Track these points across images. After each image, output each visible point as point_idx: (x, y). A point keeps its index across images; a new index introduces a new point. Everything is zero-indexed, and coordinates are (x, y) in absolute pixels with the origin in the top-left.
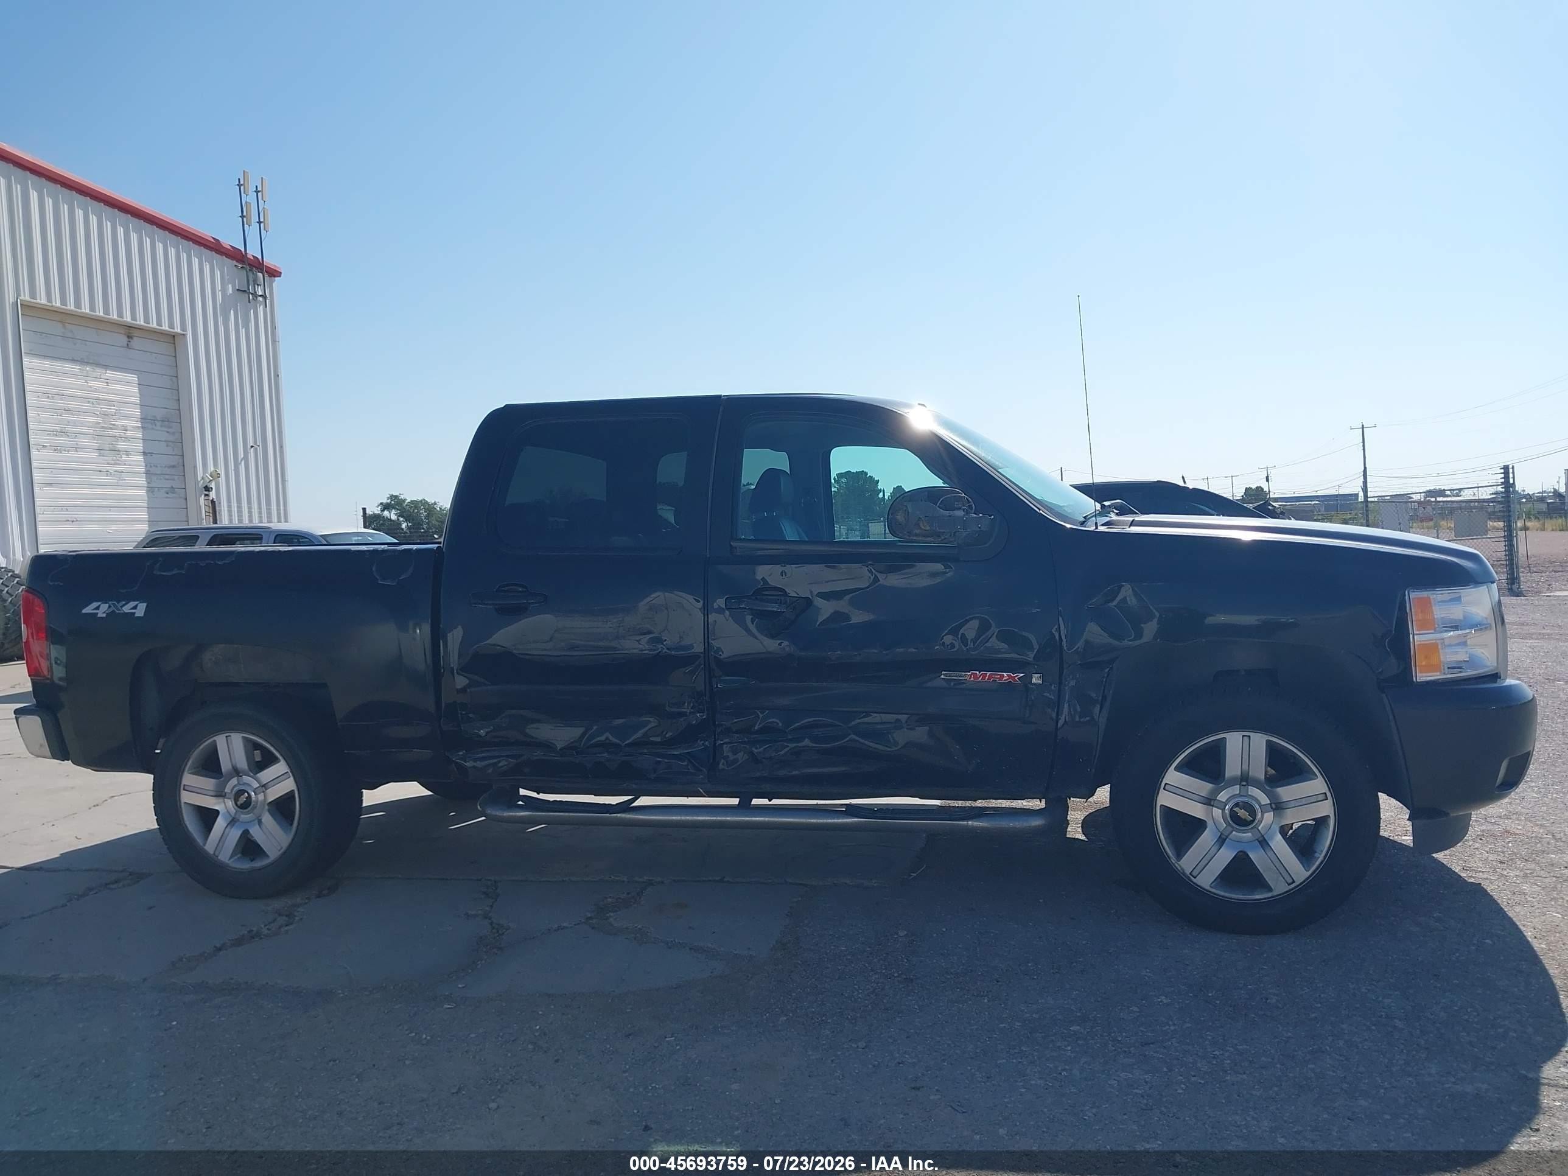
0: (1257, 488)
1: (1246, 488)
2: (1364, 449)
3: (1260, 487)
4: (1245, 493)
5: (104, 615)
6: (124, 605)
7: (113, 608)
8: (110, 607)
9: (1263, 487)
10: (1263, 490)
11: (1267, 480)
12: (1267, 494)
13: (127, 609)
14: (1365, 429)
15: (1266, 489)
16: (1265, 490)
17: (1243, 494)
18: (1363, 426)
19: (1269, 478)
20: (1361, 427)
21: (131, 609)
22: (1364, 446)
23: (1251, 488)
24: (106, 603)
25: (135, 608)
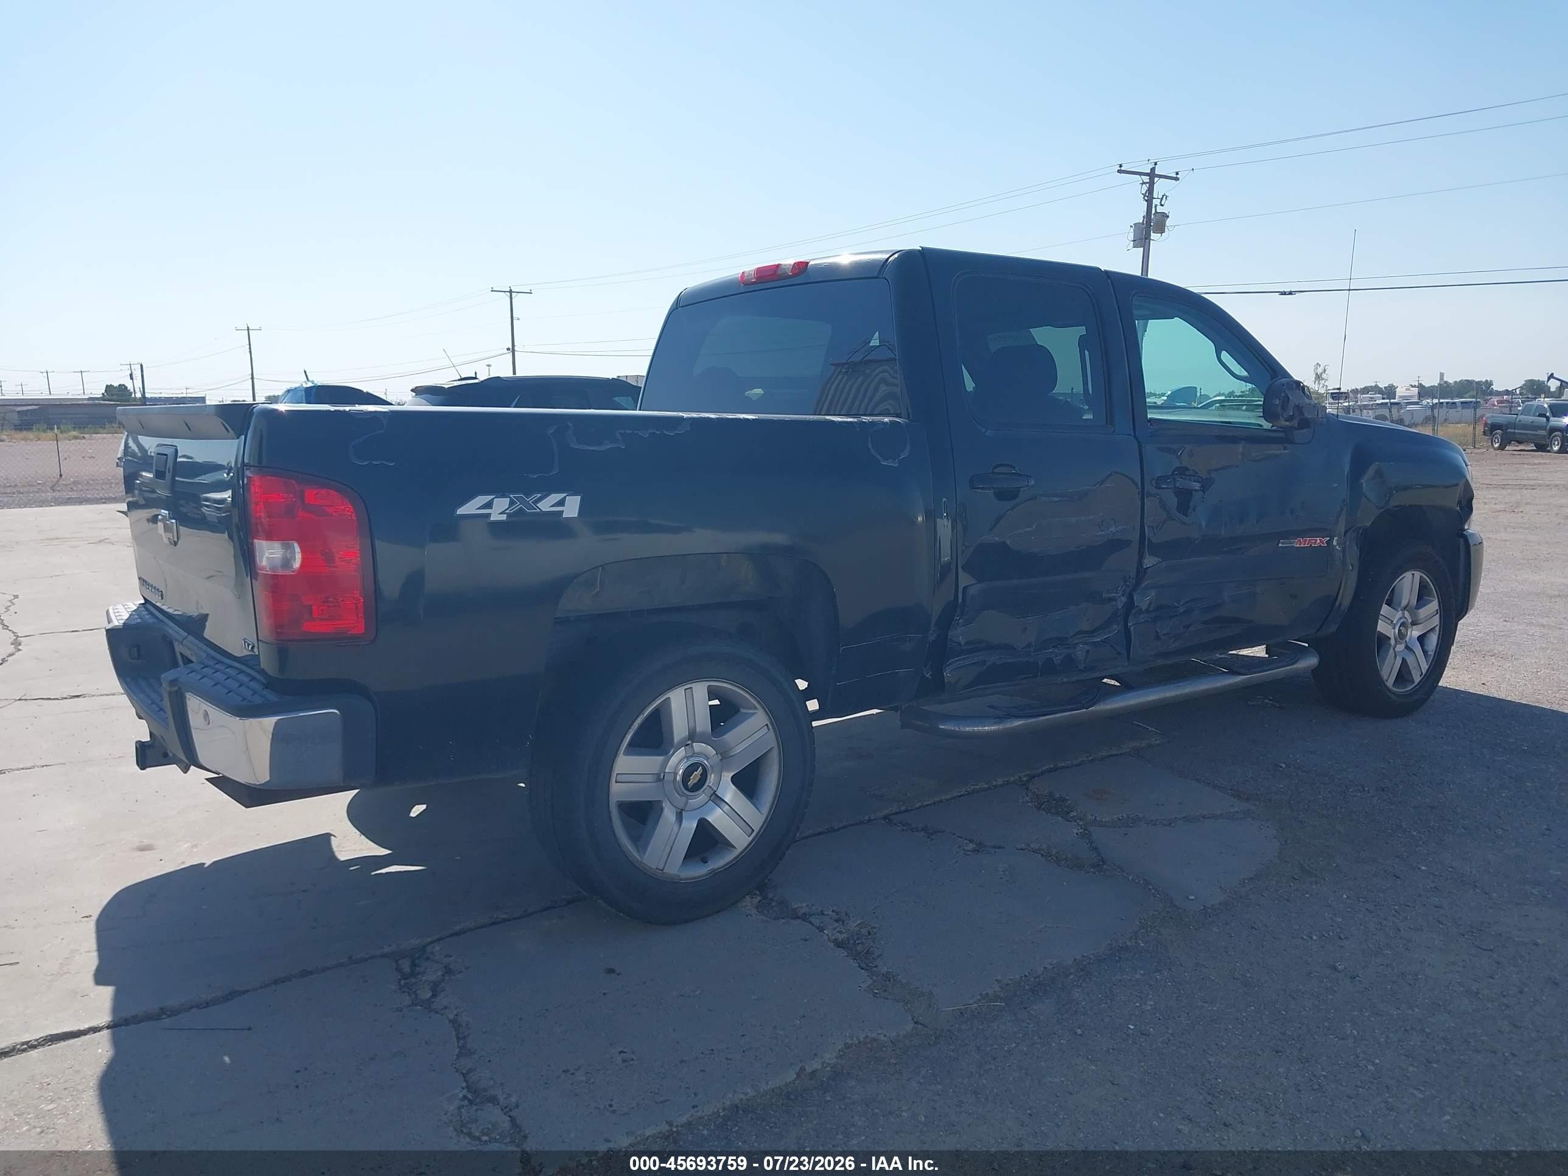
0: (120, 385)
1: (107, 386)
2: (250, 352)
3: (124, 385)
4: (106, 391)
5: (504, 517)
6: (540, 499)
7: (518, 506)
8: (512, 503)
9: (126, 385)
10: (127, 388)
11: (132, 378)
12: (131, 393)
13: (546, 505)
14: (250, 331)
15: (130, 387)
16: (128, 389)
17: (103, 392)
18: (248, 327)
19: (134, 376)
20: (246, 328)
21: (552, 506)
22: (250, 348)
23: (113, 386)
24: (503, 496)
25: (561, 503)
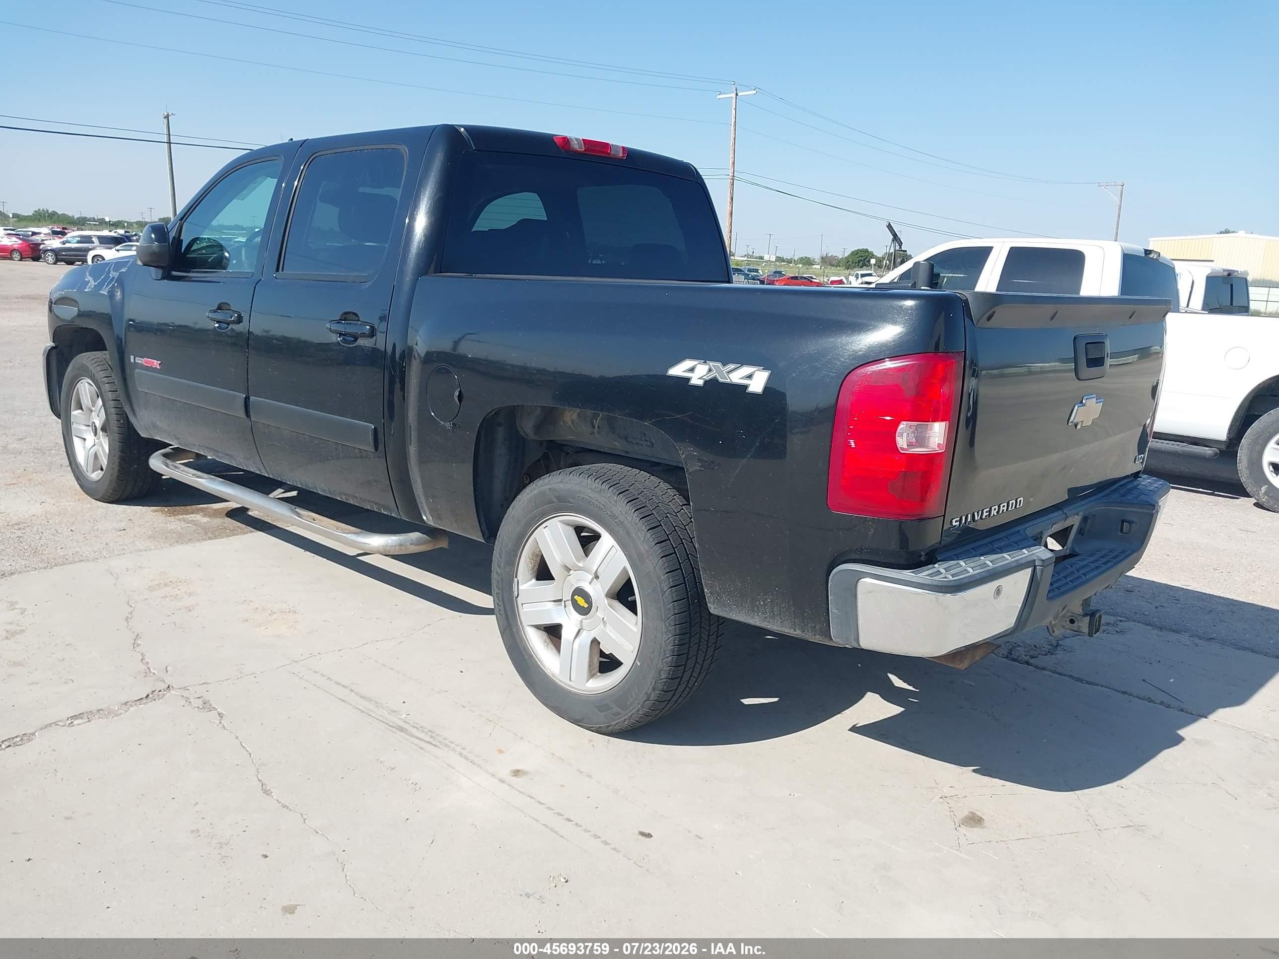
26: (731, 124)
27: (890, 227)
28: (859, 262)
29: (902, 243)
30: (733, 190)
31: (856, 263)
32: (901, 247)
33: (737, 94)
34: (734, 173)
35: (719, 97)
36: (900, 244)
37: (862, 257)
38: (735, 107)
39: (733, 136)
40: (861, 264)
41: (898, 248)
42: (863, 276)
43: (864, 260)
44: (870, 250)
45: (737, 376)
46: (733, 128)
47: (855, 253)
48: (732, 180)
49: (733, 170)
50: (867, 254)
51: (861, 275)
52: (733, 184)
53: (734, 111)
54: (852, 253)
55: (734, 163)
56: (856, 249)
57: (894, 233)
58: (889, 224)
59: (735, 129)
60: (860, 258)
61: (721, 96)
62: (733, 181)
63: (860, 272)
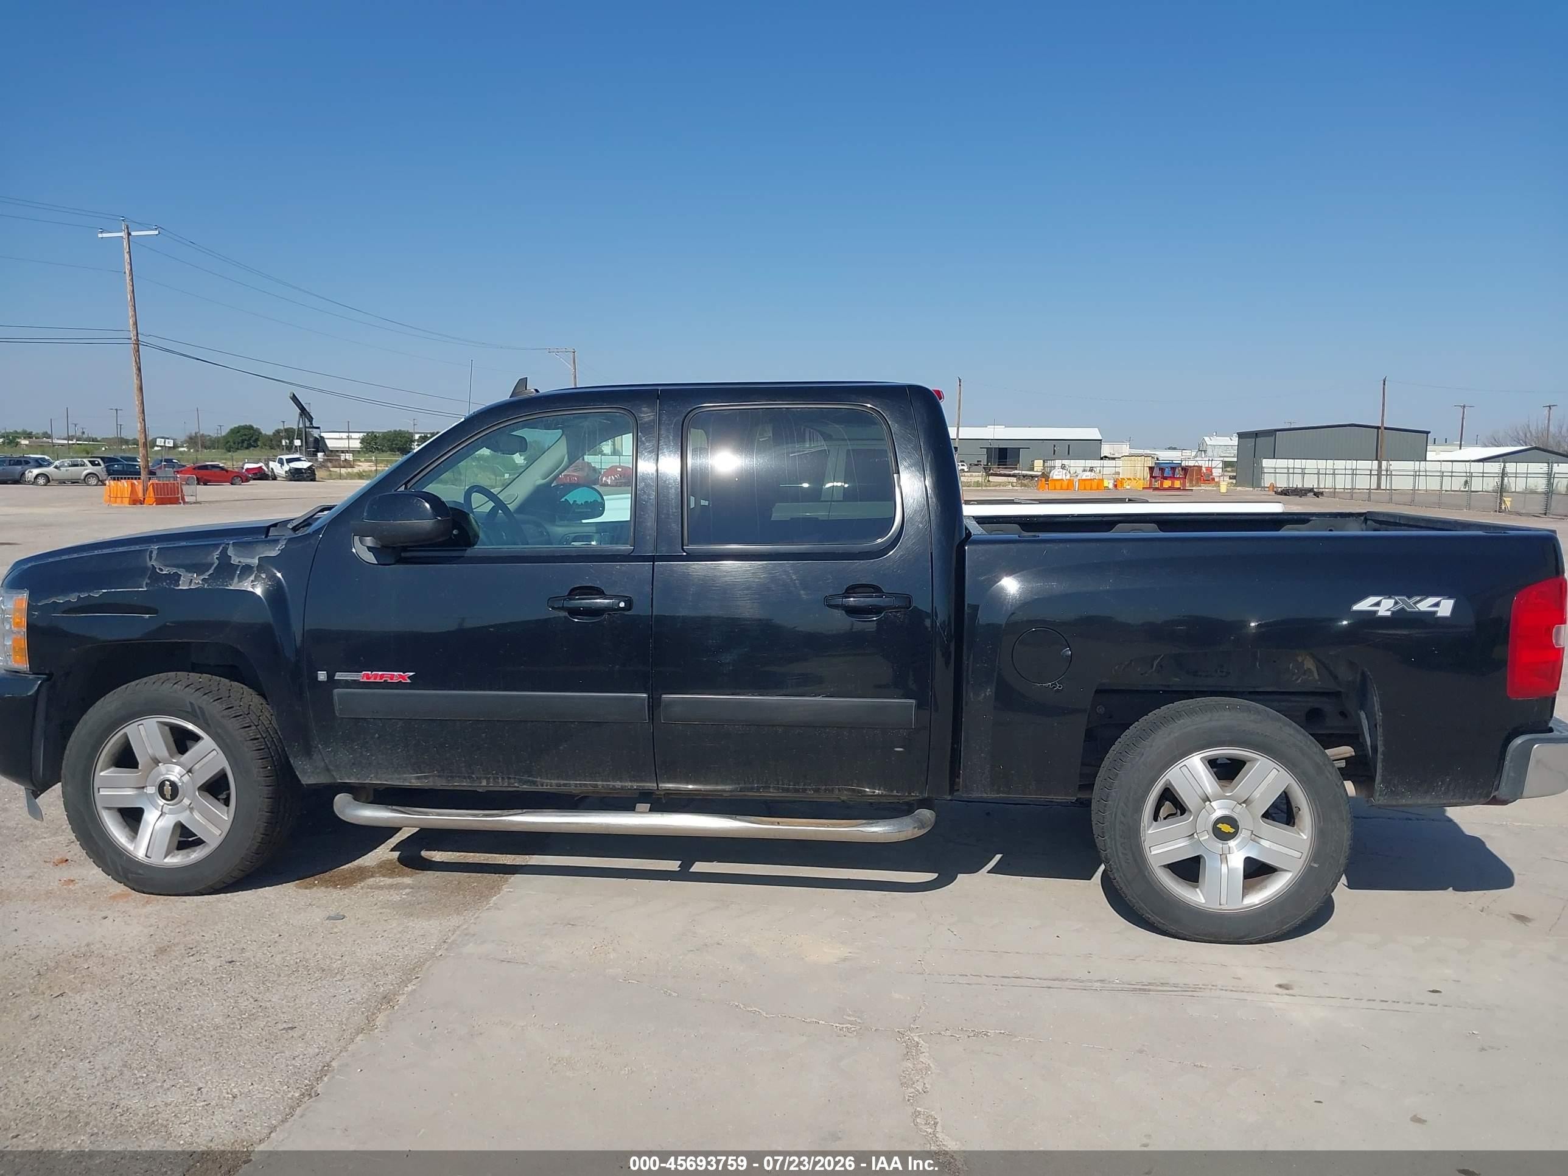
26: (125, 273)
27: (294, 398)
28: (243, 441)
29: (312, 418)
30: (139, 359)
31: (239, 443)
32: (312, 424)
33: (129, 234)
34: (137, 336)
35: (100, 236)
36: (311, 419)
37: (245, 435)
38: (128, 250)
39: (129, 288)
40: (245, 445)
41: (308, 424)
42: (289, 461)
43: (250, 439)
44: (255, 427)
45: (1425, 605)
46: (128, 278)
47: (236, 431)
48: (136, 346)
49: (135, 332)
50: (252, 431)
51: (286, 460)
52: (138, 351)
53: (127, 256)
54: (232, 431)
55: (136, 323)
56: (237, 426)
57: (300, 407)
58: (294, 395)
59: (132, 278)
60: (244, 437)
61: (105, 235)
62: (138, 347)
63: (285, 457)
